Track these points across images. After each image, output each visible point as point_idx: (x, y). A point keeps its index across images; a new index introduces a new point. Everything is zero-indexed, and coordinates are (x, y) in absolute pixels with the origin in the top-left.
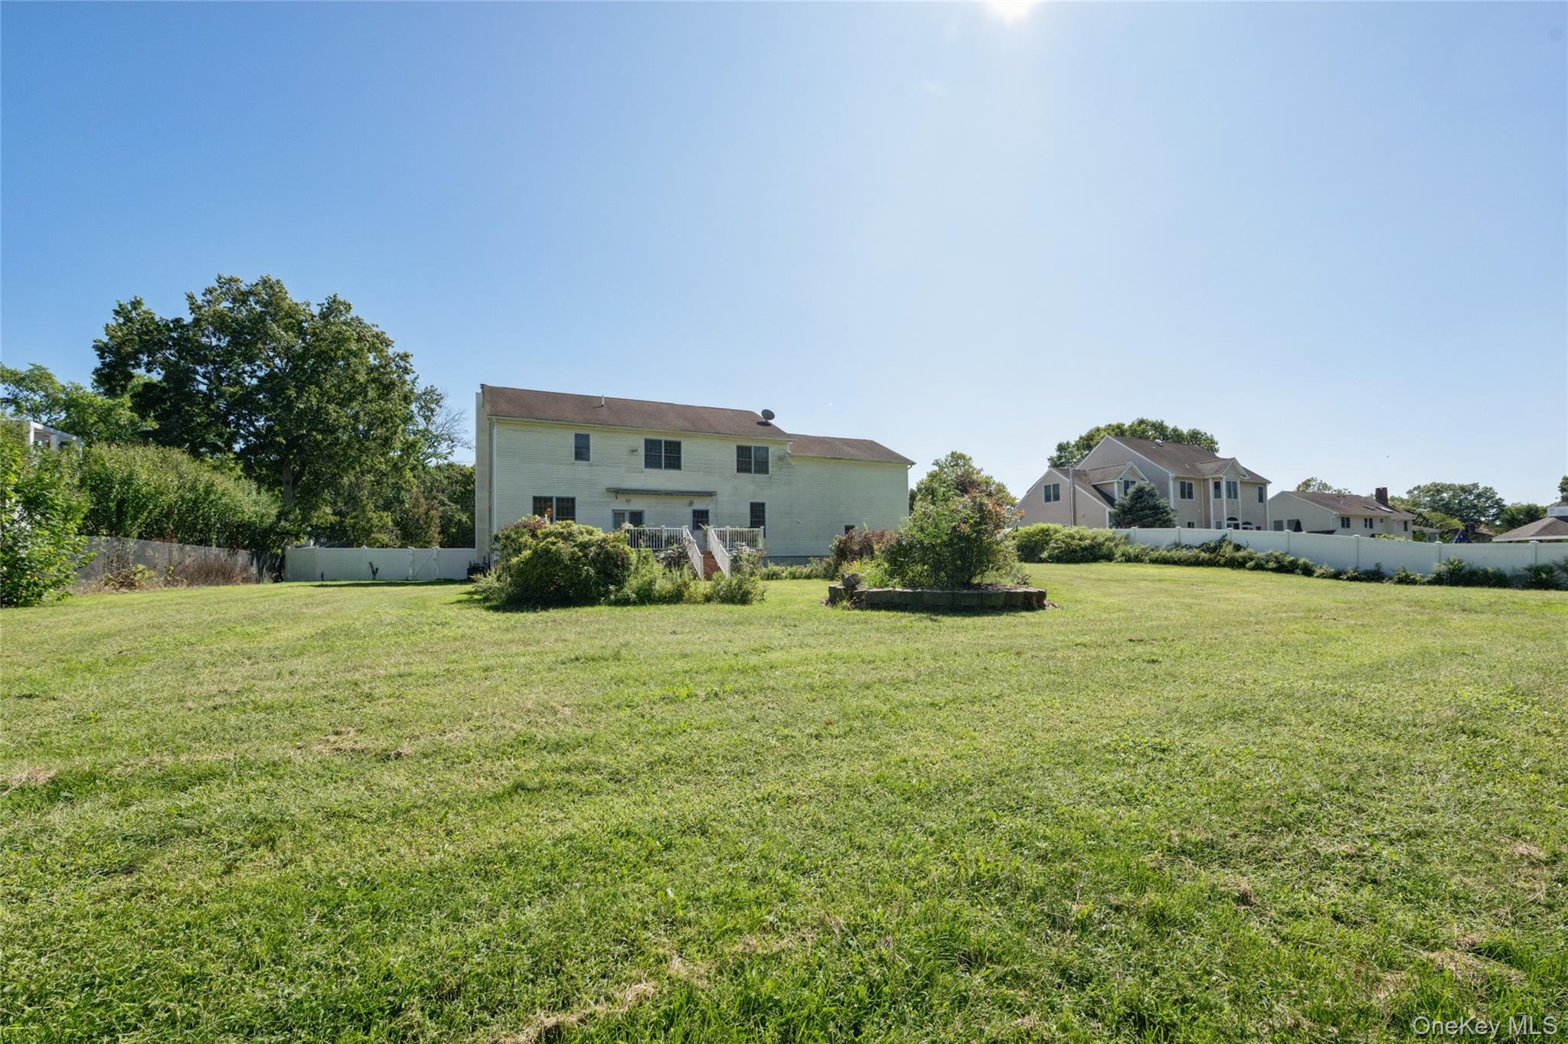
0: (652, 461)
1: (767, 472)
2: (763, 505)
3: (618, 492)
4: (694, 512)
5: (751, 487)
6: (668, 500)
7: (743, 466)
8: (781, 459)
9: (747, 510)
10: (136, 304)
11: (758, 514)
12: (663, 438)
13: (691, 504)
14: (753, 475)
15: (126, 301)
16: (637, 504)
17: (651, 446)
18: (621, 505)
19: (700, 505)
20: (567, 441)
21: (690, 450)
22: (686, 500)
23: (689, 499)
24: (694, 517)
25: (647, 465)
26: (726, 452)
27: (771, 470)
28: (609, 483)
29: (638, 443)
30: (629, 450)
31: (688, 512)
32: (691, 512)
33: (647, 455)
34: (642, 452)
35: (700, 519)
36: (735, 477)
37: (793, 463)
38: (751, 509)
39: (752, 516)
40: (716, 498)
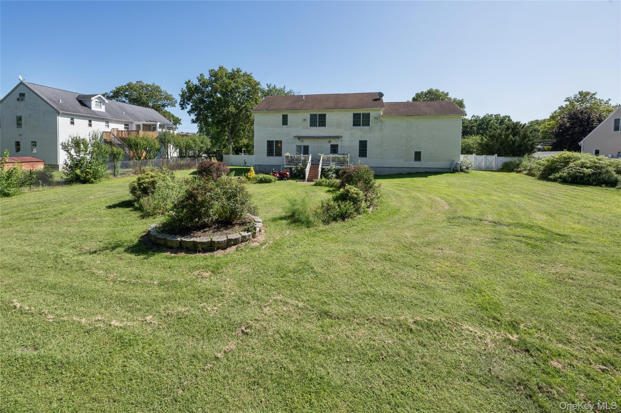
0: (313, 123)
1: (369, 125)
2: (366, 141)
3: (299, 138)
4: (331, 145)
5: (361, 133)
6: (319, 140)
7: (356, 123)
8: (376, 118)
9: (357, 144)
10: (189, 81)
11: (363, 145)
12: (318, 113)
13: (330, 142)
14: (361, 127)
15: (187, 81)
16: (306, 143)
17: (313, 117)
18: (299, 143)
19: (334, 142)
20: (279, 118)
21: (330, 117)
22: (327, 140)
23: (329, 139)
24: (331, 147)
25: (311, 125)
26: (348, 117)
27: (371, 124)
28: (295, 134)
29: (307, 116)
30: (305, 120)
31: (329, 146)
32: (330, 146)
33: (311, 121)
34: (309, 120)
35: (334, 149)
36: (352, 128)
37: (384, 120)
38: (360, 144)
39: (360, 147)
40: (343, 139)
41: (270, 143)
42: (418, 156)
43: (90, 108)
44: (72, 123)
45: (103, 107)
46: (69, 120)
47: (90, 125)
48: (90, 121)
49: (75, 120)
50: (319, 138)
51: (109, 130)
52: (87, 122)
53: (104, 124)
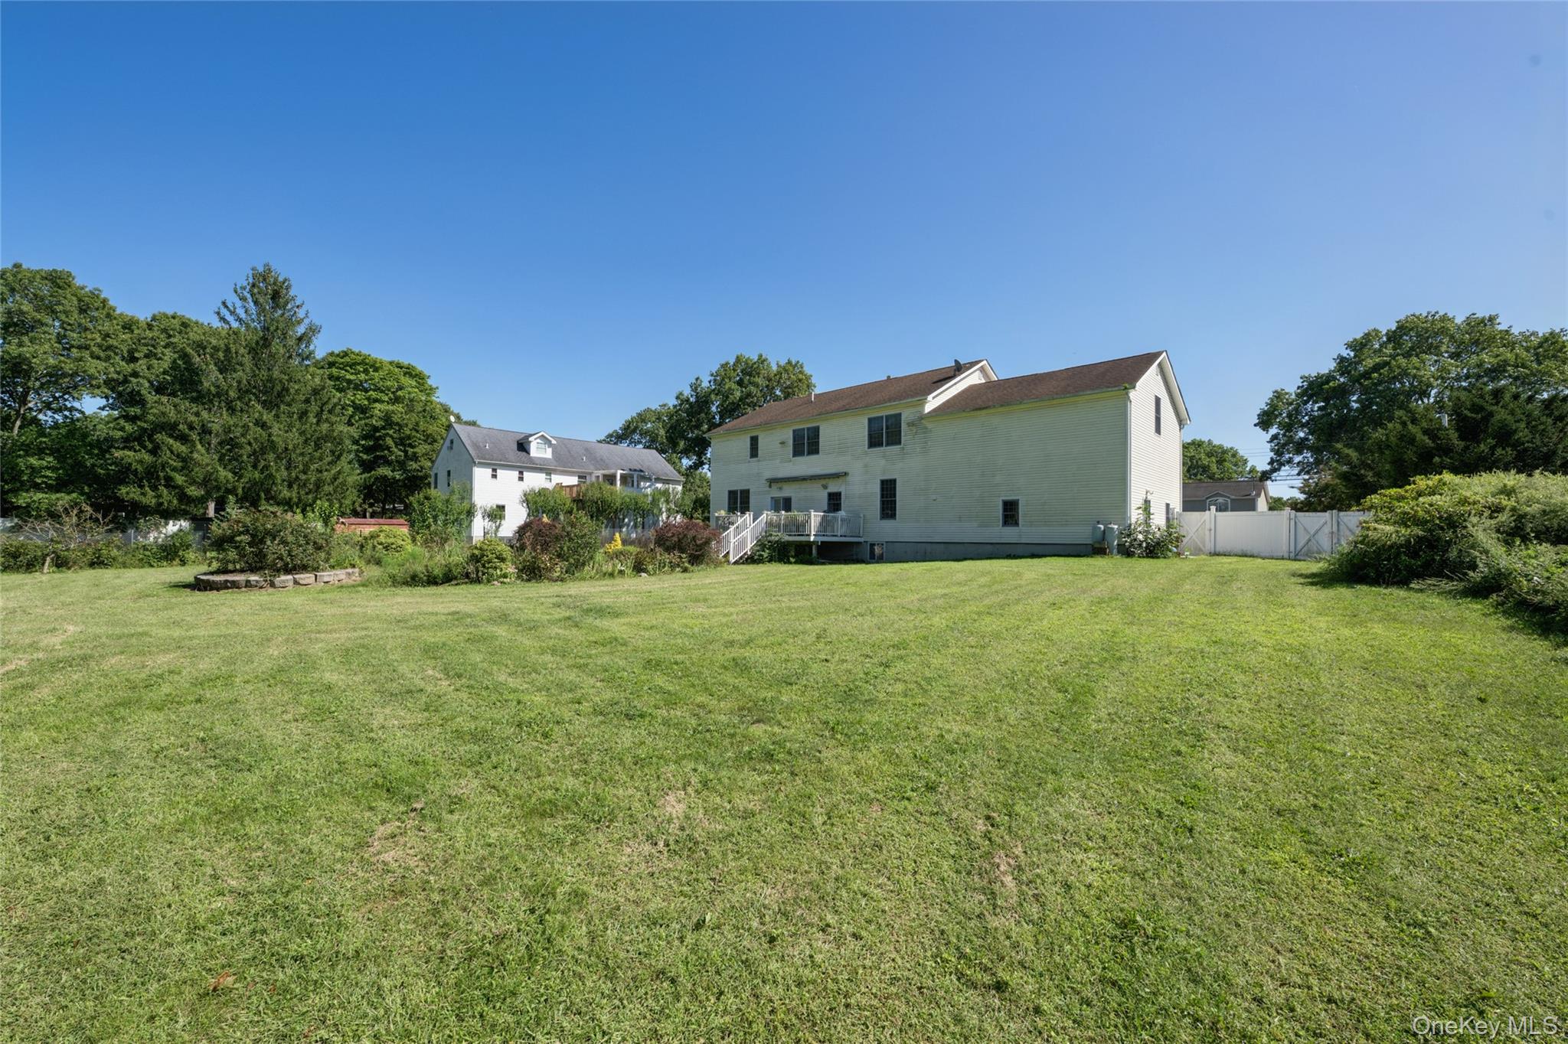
0: (798, 452)
1: (899, 442)
2: (894, 480)
3: (772, 481)
4: (829, 494)
5: (883, 463)
6: (808, 484)
7: (874, 441)
8: (911, 424)
9: (876, 489)
11: (888, 488)
12: (806, 426)
13: (825, 487)
14: (884, 448)
16: (787, 490)
17: (798, 436)
18: (774, 493)
19: (833, 487)
20: (746, 443)
21: (828, 433)
22: (817, 485)
23: (824, 482)
24: (829, 500)
25: (795, 455)
26: (857, 428)
27: (903, 439)
28: (769, 474)
29: (788, 435)
30: (782, 443)
31: (824, 495)
32: (826, 495)
33: (794, 445)
34: (791, 442)
35: (834, 502)
36: (866, 454)
37: (929, 426)
38: (882, 489)
39: (882, 496)
40: (849, 478)
41: (732, 494)
42: (1010, 512)
43: (528, 453)
44: (494, 476)
45: (549, 451)
46: (489, 471)
47: (521, 479)
48: (521, 473)
49: (499, 472)
50: (804, 479)
51: (550, 486)
52: (516, 474)
53: (543, 476)
